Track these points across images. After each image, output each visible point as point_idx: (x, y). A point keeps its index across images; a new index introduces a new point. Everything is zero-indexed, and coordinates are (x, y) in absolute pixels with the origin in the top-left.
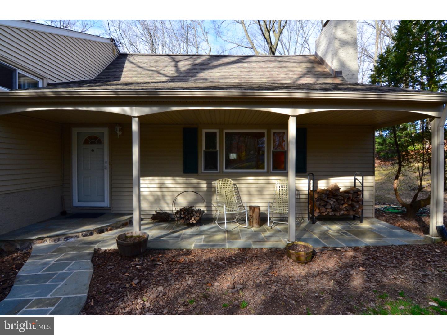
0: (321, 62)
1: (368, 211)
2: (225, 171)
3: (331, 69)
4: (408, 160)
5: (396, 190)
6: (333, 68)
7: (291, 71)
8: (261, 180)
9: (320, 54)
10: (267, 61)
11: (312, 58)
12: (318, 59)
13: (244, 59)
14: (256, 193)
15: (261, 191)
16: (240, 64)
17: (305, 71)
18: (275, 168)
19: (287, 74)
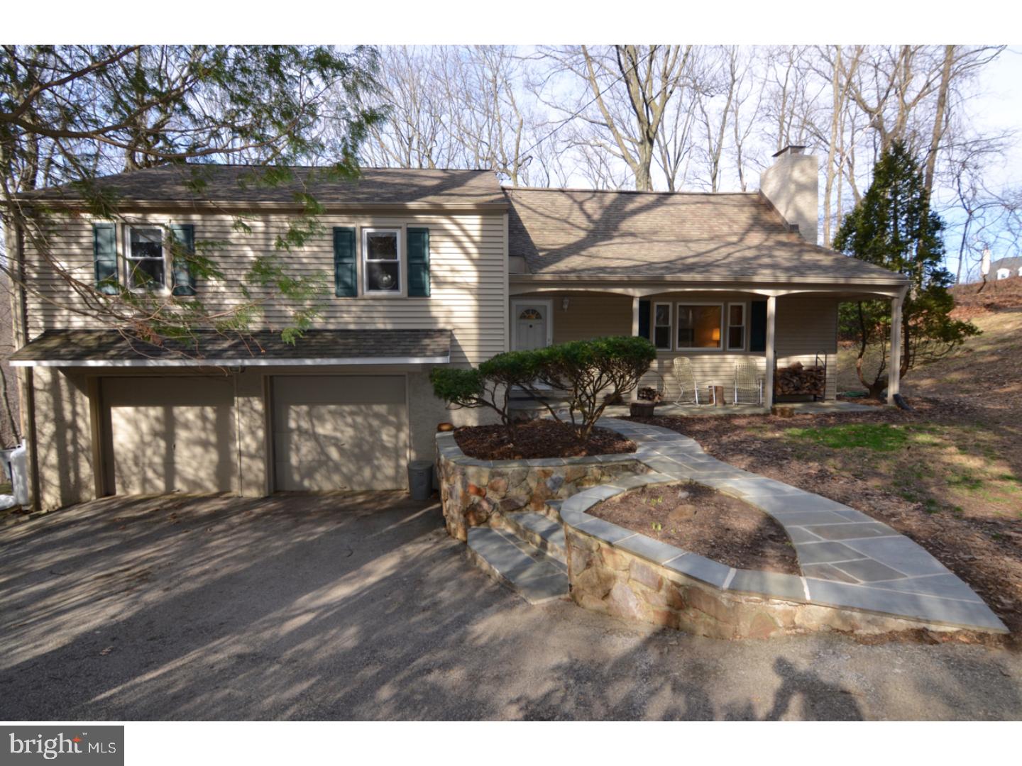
0: (768, 206)
1: (831, 392)
2: (678, 349)
3: (783, 219)
4: (873, 337)
5: (858, 369)
6: (787, 219)
7: (734, 222)
8: (716, 358)
9: (767, 193)
10: (698, 203)
11: (755, 197)
12: (763, 201)
13: (665, 199)
14: (710, 373)
15: (715, 370)
16: (664, 208)
17: (751, 222)
18: (732, 346)
19: (730, 227)
